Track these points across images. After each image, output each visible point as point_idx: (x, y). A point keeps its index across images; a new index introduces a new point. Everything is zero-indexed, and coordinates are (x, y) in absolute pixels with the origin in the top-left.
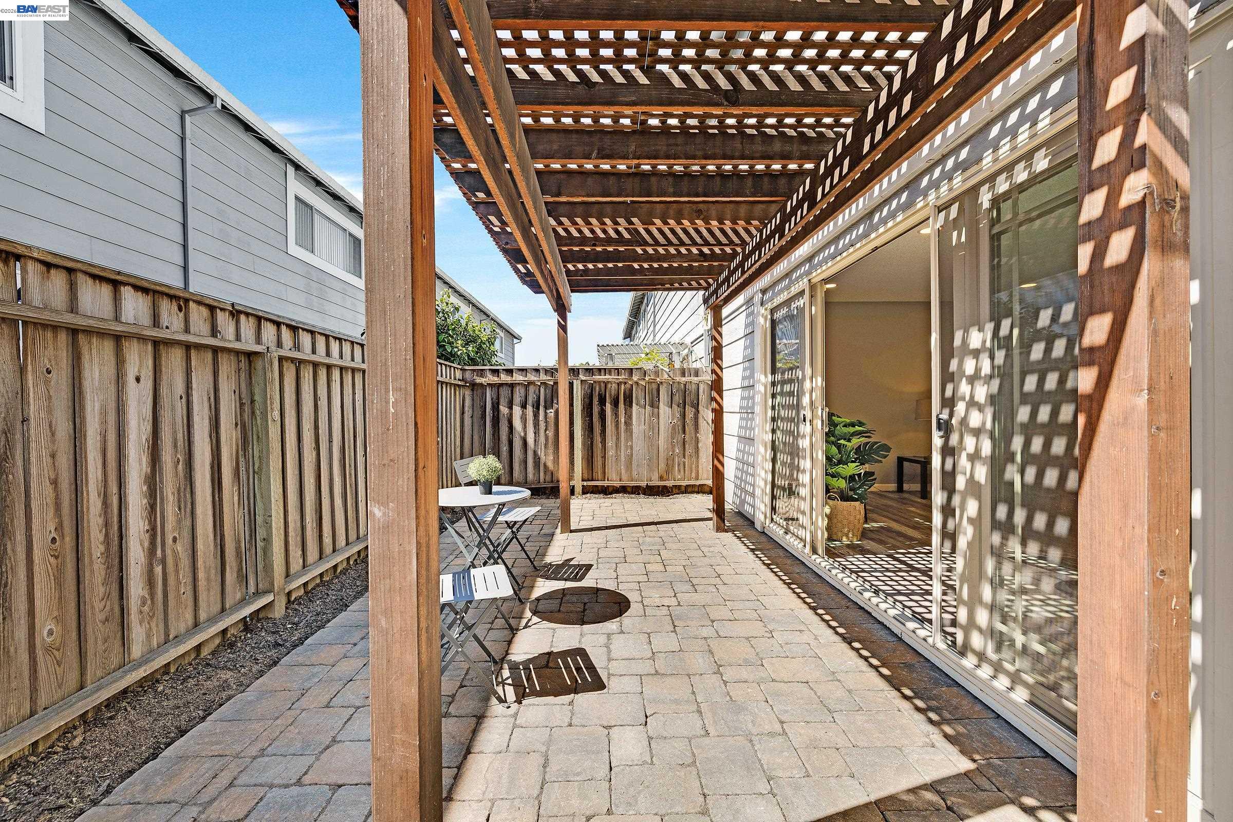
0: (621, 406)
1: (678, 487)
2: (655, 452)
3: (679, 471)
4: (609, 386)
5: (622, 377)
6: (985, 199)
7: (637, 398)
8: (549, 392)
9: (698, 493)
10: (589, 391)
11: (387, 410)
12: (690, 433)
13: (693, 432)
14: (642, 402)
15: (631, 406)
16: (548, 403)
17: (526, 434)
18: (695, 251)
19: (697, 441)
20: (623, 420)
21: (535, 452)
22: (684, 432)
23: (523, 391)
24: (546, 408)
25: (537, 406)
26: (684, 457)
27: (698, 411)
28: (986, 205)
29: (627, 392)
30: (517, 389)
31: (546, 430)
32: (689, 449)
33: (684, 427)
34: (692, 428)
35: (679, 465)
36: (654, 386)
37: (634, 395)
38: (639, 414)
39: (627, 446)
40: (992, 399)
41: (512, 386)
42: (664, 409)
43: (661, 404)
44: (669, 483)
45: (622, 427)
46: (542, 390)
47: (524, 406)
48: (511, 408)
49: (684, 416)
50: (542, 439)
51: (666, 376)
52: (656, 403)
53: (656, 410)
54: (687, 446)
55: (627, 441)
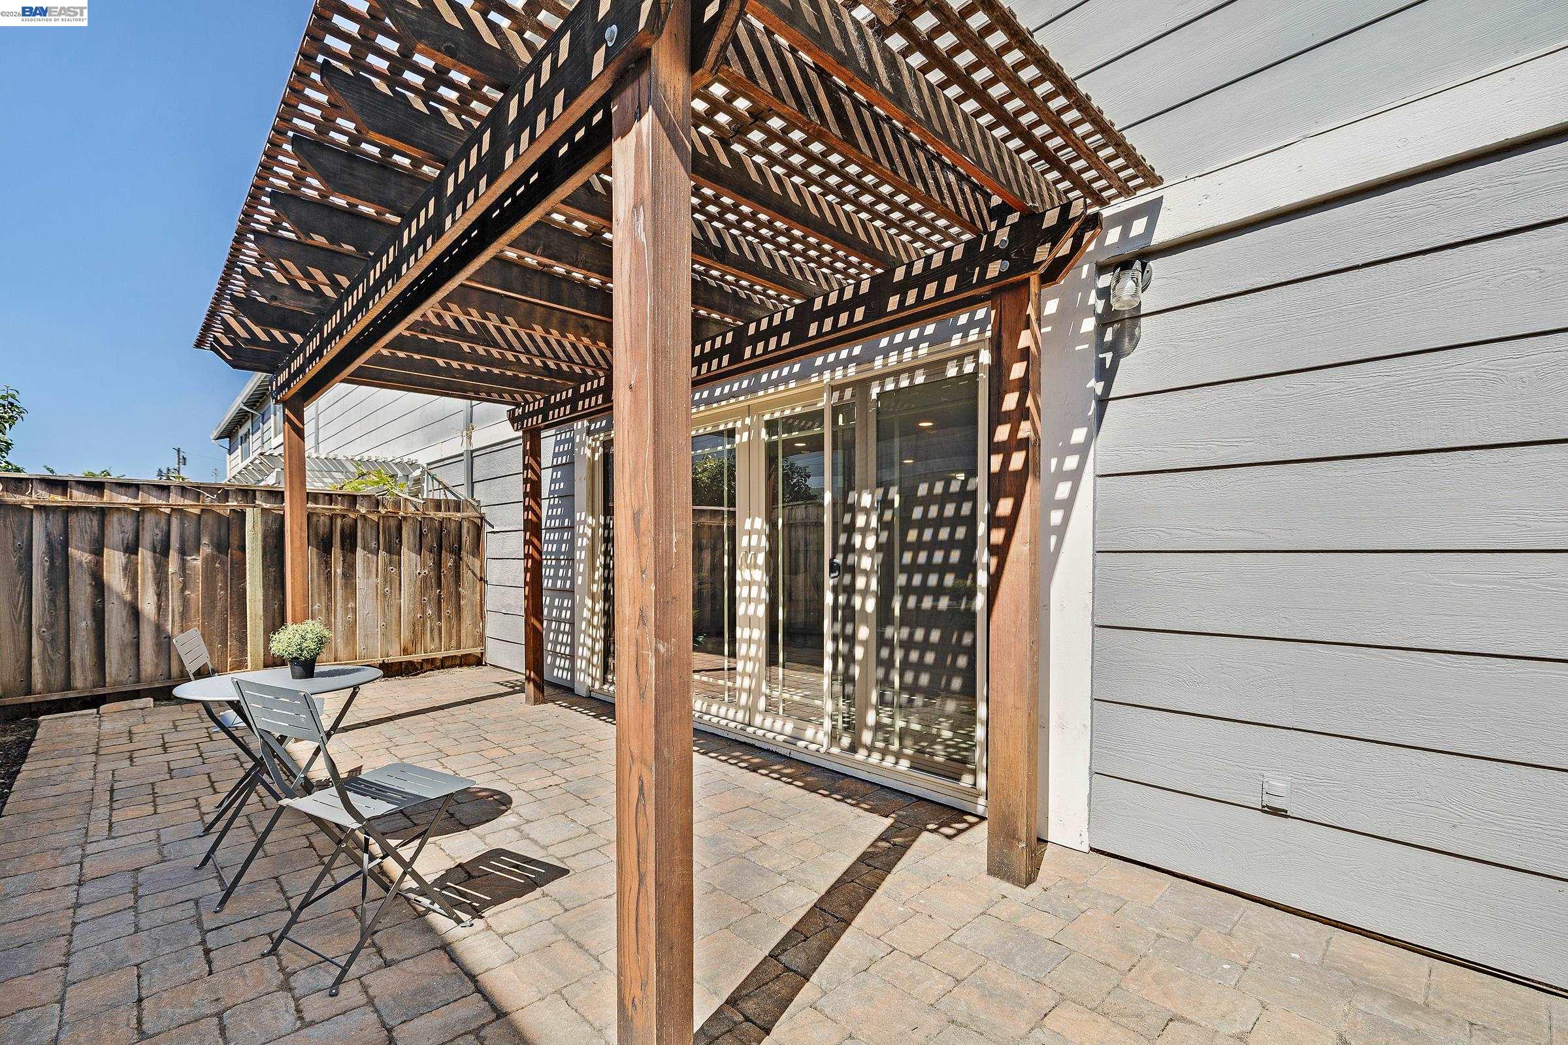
0: (336, 552)
1: (431, 661)
2: (395, 614)
3: (432, 639)
4: (315, 519)
5: (338, 507)
6: (875, 391)
7: (363, 538)
8: (190, 527)
9: (461, 666)
10: (275, 526)
11: (671, 551)
12: (448, 587)
13: (452, 585)
14: (373, 545)
15: (353, 551)
16: (190, 544)
17: (136, 597)
18: (538, 362)
19: (459, 597)
20: (339, 571)
21: (159, 628)
22: (439, 586)
23: (129, 523)
24: (183, 552)
25: (162, 550)
26: (440, 620)
27: (461, 559)
28: (874, 397)
29: (347, 531)
30: (114, 520)
31: (183, 590)
32: (447, 610)
33: (439, 579)
34: (451, 580)
35: (432, 631)
36: (393, 523)
37: (359, 534)
38: (367, 562)
39: (346, 610)
40: (879, 547)
41: (103, 513)
42: (408, 557)
43: (404, 550)
44: (417, 657)
45: (339, 581)
46: (175, 522)
47: (131, 549)
48: (98, 551)
49: (438, 565)
50: (174, 603)
51: (412, 509)
52: (395, 547)
53: (395, 558)
54: (443, 605)
55: (346, 600)
